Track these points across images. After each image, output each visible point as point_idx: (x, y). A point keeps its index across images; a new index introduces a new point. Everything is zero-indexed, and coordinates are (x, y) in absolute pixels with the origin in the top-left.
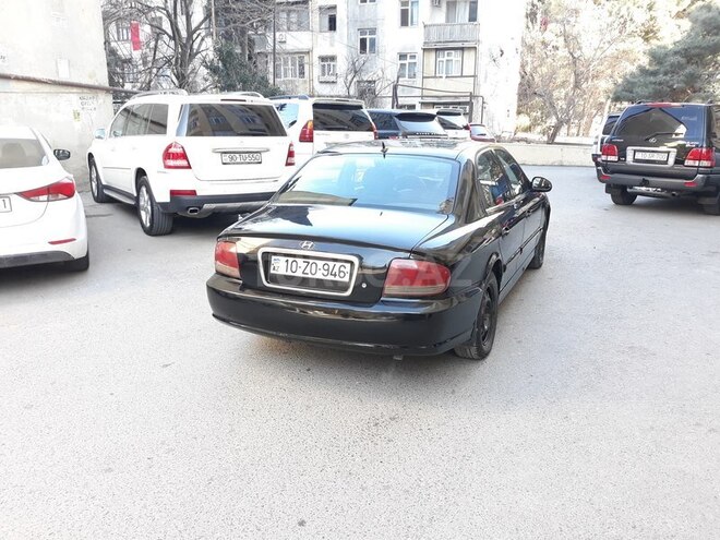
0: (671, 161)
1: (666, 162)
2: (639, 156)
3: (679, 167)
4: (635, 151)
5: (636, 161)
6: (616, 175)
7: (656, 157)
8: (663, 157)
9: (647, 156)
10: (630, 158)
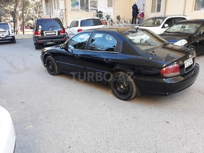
0: (57, 34)
1: (55, 35)
2: (47, 34)
3: (59, 35)
4: (46, 32)
5: (46, 35)
6: (42, 40)
7: (52, 33)
8: (54, 33)
9: (50, 34)
10: (45, 35)
